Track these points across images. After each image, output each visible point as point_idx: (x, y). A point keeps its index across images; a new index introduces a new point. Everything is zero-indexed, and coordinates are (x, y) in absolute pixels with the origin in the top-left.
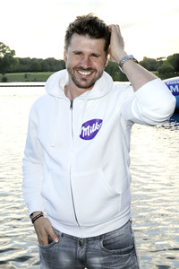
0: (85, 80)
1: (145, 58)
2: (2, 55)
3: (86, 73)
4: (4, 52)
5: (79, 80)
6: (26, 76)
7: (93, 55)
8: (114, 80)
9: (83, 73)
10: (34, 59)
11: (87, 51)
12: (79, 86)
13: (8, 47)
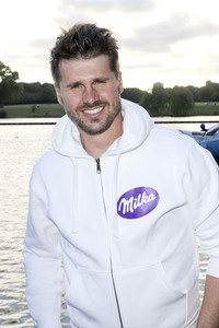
0: (96, 120)
1: (209, 83)
3: (96, 111)
4: (2, 74)
5: (88, 124)
6: (34, 110)
7: (97, 81)
9: (92, 112)
10: (46, 85)
11: (87, 78)
12: (92, 133)
13: (8, 68)
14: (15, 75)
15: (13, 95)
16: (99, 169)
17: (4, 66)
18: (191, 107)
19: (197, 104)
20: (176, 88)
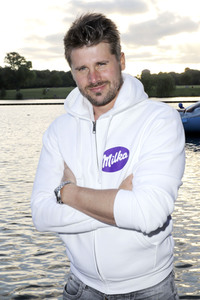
0: (99, 94)
1: (187, 69)
2: (17, 68)
4: (18, 63)
6: (44, 93)
8: (150, 97)
10: (54, 72)
13: (23, 58)
14: (29, 64)
15: (28, 80)
16: (94, 129)
17: (20, 57)
18: (173, 89)
19: (178, 87)
20: (161, 74)
